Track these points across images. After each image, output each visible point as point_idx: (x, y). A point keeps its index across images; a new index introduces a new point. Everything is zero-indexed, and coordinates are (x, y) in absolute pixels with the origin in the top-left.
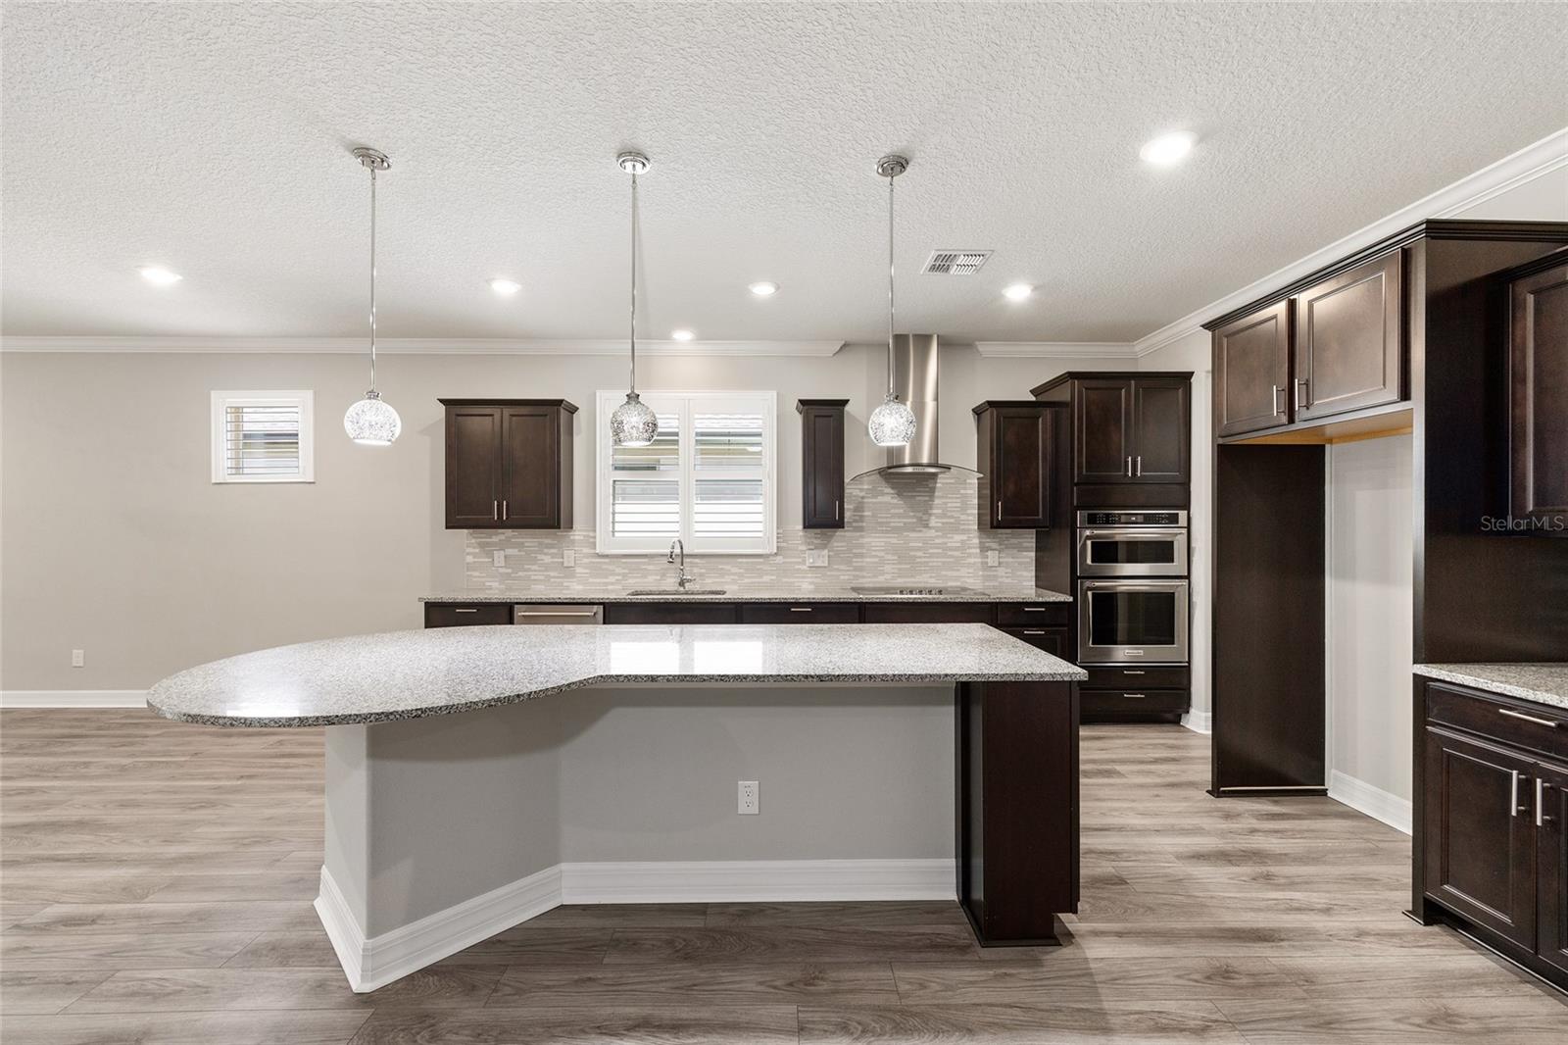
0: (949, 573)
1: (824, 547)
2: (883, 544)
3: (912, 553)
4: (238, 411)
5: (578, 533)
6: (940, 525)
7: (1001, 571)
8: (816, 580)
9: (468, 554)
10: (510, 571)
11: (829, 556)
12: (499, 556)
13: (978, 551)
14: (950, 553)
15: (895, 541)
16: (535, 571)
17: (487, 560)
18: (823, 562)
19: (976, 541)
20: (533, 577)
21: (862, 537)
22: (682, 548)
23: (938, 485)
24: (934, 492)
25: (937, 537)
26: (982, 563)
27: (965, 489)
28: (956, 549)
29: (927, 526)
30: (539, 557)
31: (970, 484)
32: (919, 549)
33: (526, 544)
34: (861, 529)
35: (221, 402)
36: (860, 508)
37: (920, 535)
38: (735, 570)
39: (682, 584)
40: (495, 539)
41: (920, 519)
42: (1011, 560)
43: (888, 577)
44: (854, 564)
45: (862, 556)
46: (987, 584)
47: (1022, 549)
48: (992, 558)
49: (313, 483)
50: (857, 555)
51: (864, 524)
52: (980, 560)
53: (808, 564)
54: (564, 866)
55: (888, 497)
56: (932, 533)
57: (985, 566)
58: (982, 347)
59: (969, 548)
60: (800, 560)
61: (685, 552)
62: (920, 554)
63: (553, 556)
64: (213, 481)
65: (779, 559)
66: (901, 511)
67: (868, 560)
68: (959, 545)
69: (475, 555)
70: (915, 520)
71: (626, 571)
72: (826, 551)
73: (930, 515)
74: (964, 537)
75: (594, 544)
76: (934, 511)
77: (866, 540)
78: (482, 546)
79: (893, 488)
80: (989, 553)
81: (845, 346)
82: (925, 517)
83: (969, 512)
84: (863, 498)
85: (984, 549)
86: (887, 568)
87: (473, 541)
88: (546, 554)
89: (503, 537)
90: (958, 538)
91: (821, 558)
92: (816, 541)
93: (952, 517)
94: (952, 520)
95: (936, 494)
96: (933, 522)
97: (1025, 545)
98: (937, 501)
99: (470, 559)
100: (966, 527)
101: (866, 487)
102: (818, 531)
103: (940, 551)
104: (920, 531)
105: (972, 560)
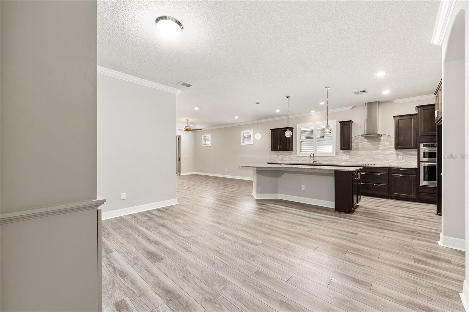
1: (348, 154)
2: (364, 154)
3: (373, 156)
4: (244, 133)
5: (294, 152)
6: (382, 149)
7: (404, 161)
8: (345, 162)
10: (282, 159)
11: (349, 157)
12: (280, 156)
13: (395, 155)
14: (385, 156)
16: (286, 159)
17: (278, 157)
19: (395, 153)
21: (358, 152)
22: (314, 154)
23: (382, 139)
24: (380, 140)
25: (381, 152)
26: (396, 159)
27: (391, 139)
28: (388, 155)
29: (378, 149)
31: (392, 138)
32: (375, 155)
33: (285, 154)
34: (358, 150)
35: (242, 132)
36: (357, 145)
37: (375, 151)
38: (326, 160)
39: (313, 162)
40: (279, 153)
41: (376, 147)
42: (407, 158)
43: (366, 162)
44: (356, 159)
45: (358, 157)
46: (398, 164)
47: (411, 155)
48: (400, 157)
49: (253, 144)
50: (357, 157)
51: (359, 149)
52: (396, 158)
53: (344, 158)
54: (279, 194)
55: (366, 142)
56: (380, 151)
57: (398, 160)
58: (395, 101)
59: (392, 155)
60: (342, 158)
61: (314, 156)
62: (376, 156)
64: (241, 145)
65: (336, 157)
66: (370, 146)
67: (360, 158)
68: (389, 154)
70: (374, 148)
71: (303, 159)
73: (379, 146)
74: (391, 152)
75: (297, 154)
76: (380, 145)
77: (359, 153)
79: (367, 140)
80: (399, 156)
81: (353, 107)
82: (377, 147)
83: (392, 145)
84: (359, 143)
85: (397, 155)
86: (366, 160)
87: (276, 154)
88: (288, 156)
89: (281, 153)
90: (388, 152)
91: (347, 157)
92: (346, 153)
93: (387, 147)
94: (387, 148)
95: (381, 141)
96: (380, 148)
97: (413, 154)
98: (381, 143)
99: (275, 157)
100: (391, 149)
101: (359, 140)
102: (346, 151)
103: (382, 155)
104: (376, 151)
105: (393, 158)
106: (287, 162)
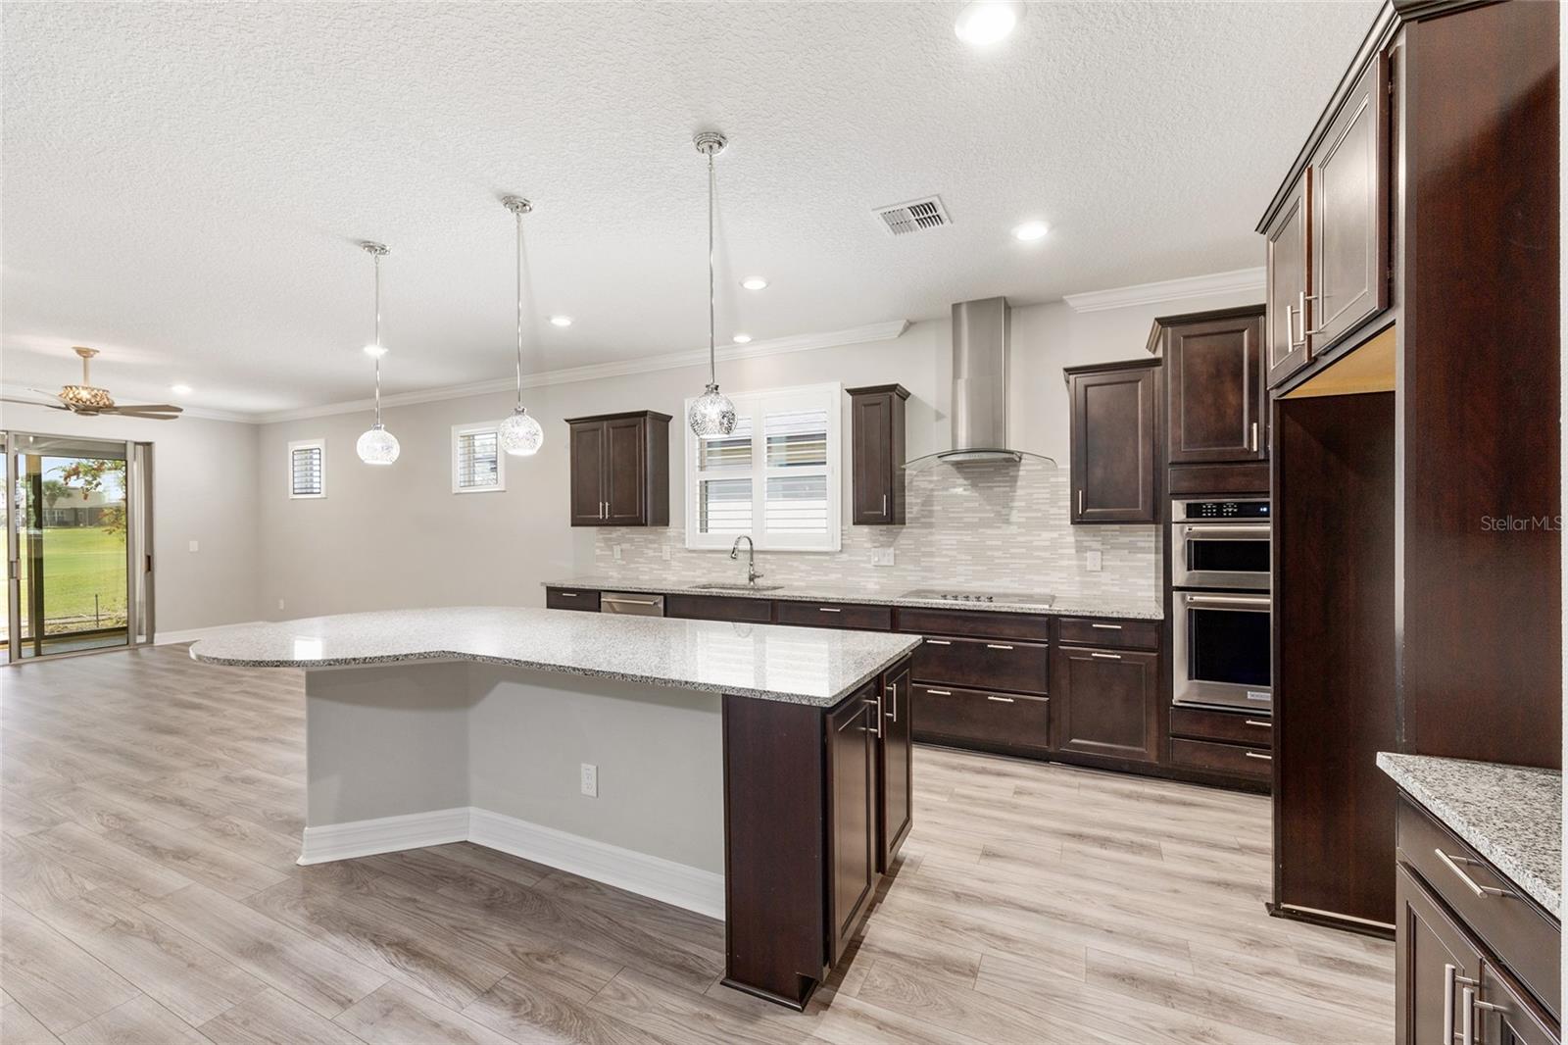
0: (1036, 578)
1: (890, 545)
2: (954, 542)
3: (989, 553)
4: (471, 437)
5: (672, 530)
6: (1023, 520)
7: (1105, 577)
8: (881, 580)
9: (597, 547)
10: (624, 562)
11: (895, 555)
12: (617, 549)
13: (1073, 551)
14: (1036, 554)
15: (969, 538)
16: (642, 563)
17: (609, 553)
18: (888, 560)
19: (1071, 539)
20: (640, 569)
21: (931, 534)
22: (751, 544)
23: (1021, 473)
24: (1016, 481)
25: (1020, 534)
26: (1079, 567)
27: (1056, 476)
28: (1045, 549)
29: (1007, 522)
30: (646, 551)
31: (1062, 469)
32: (997, 548)
33: (636, 540)
34: (930, 525)
35: (458, 432)
36: (928, 502)
37: (1000, 532)
38: (803, 567)
39: (752, 579)
40: (614, 535)
41: (998, 514)
42: (1119, 563)
43: (962, 579)
44: (923, 564)
45: (931, 554)
46: (1085, 592)
47: (1134, 549)
48: (1092, 560)
49: (504, 491)
50: (925, 554)
51: (933, 520)
52: (1075, 562)
53: (873, 563)
54: (472, 810)
55: (960, 489)
56: (1014, 529)
57: (1083, 571)
58: (1073, 301)
59: (1061, 548)
60: (865, 558)
61: (755, 548)
62: (998, 554)
63: (655, 550)
64: (454, 492)
65: (845, 557)
67: (937, 559)
68: (1048, 543)
69: (602, 549)
70: (992, 515)
72: (892, 549)
73: (1012, 508)
74: (1055, 535)
75: (684, 540)
76: (1016, 504)
77: (938, 537)
78: (606, 540)
79: (966, 479)
80: (1089, 554)
81: (910, 325)
82: (1004, 511)
83: (1061, 504)
84: (932, 490)
85: (1081, 549)
86: (960, 569)
87: (601, 536)
88: (650, 549)
89: (619, 533)
90: (1046, 535)
91: (887, 557)
92: (881, 539)
93: (1039, 510)
94: (1039, 515)
95: (1019, 483)
96: (1015, 516)
97: (1140, 544)
98: (1019, 492)
99: (598, 552)
100: (1057, 522)
101: (935, 478)
102: (884, 527)
103: (1024, 550)
104: (999, 527)
105: (1065, 563)
106: (647, 577)
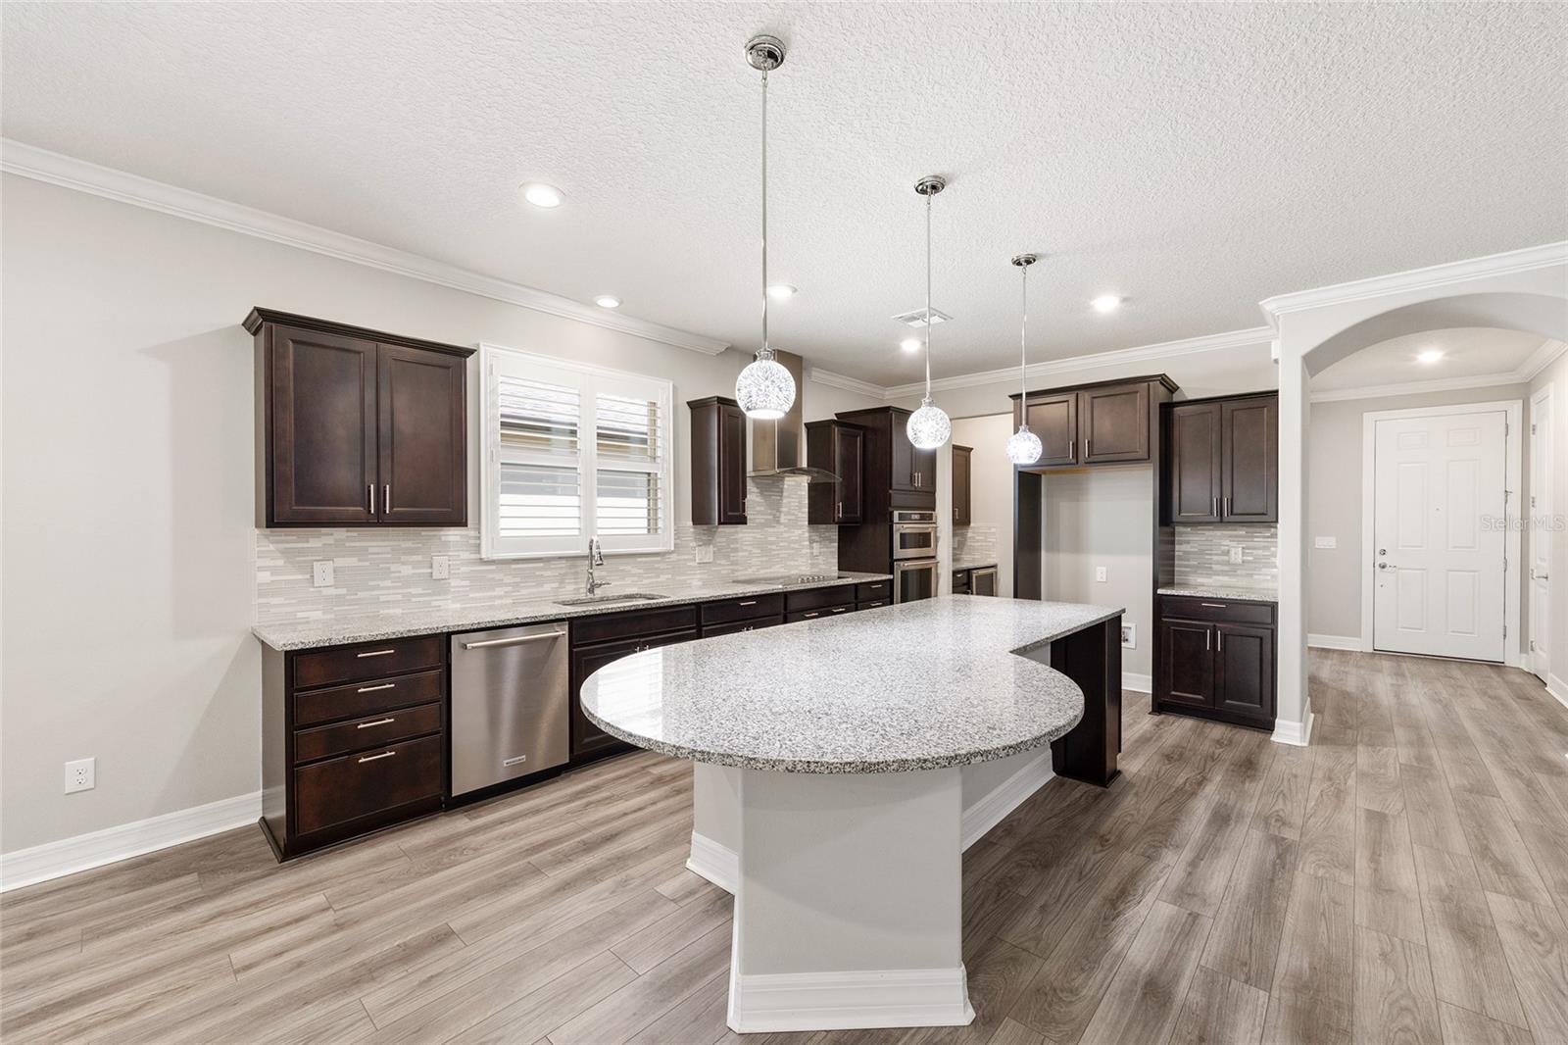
0: (792, 563)
1: (708, 543)
2: (751, 539)
3: (769, 547)
5: (453, 532)
6: (785, 521)
8: (706, 576)
9: (260, 569)
10: (343, 591)
11: (713, 552)
12: (323, 570)
13: (808, 543)
14: (792, 546)
15: (759, 536)
16: (389, 588)
17: (300, 577)
18: (709, 558)
19: (807, 535)
20: (382, 598)
23: (785, 486)
24: (783, 492)
25: (785, 532)
26: (810, 553)
27: (801, 490)
28: (796, 542)
29: (778, 522)
30: (393, 568)
32: (773, 543)
33: (371, 550)
37: (776, 530)
38: (635, 571)
39: (591, 590)
41: (774, 516)
42: (825, 550)
43: (754, 569)
44: (732, 559)
45: (736, 550)
46: (813, 571)
47: (831, 541)
48: (815, 548)
50: (733, 551)
52: (809, 551)
53: (697, 561)
56: (782, 528)
57: (813, 556)
58: (814, 373)
59: (803, 541)
60: (691, 557)
62: (774, 547)
63: (415, 565)
65: (677, 556)
66: (763, 509)
67: (740, 554)
68: (797, 538)
69: (274, 570)
71: (518, 580)
72: (711, 546)
73: (781, 512)
75: (477, 547)
76: (783, 510)
77: (740, 535)
78: (285, 553)
80: (815, 544)
81: (728, 350)
82: (778, 515)
83: (803, 510)
85: (812, 541)
86: (754, 561)
87: (272, 548)
88: (403, 563)
90: (796, 532)
91: (706, 554)
92: (704, 538)
93: (793, 514)
94: (793, 517)
96: (782, 518)
98: (785, 501)
99: (264, 577)
100: (802, 523)
102: (706, 527)
103: (786, 544)
104: (774, 527)
105: (804, 551)
106: (398, 611)
